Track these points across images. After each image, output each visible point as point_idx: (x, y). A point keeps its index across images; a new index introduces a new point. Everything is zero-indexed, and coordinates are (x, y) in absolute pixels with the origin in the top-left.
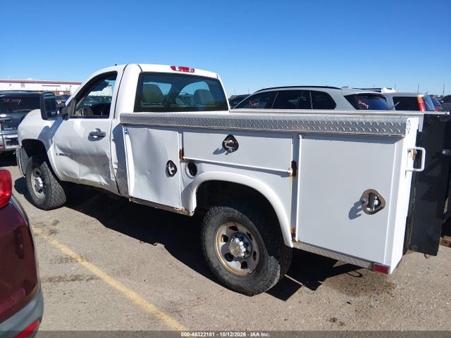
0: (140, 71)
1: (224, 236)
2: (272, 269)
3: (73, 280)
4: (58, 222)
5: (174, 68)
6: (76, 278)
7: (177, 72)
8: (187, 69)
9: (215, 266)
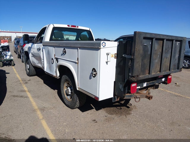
0: (53, 26)
1: (66, 86)
2: (75, 99)
3: (20, 97)
4: (30, 80)
5: (68, 26)
6: (22, 97)
7: (70, 27)
8: (75, 26)
9: (63, 97)
